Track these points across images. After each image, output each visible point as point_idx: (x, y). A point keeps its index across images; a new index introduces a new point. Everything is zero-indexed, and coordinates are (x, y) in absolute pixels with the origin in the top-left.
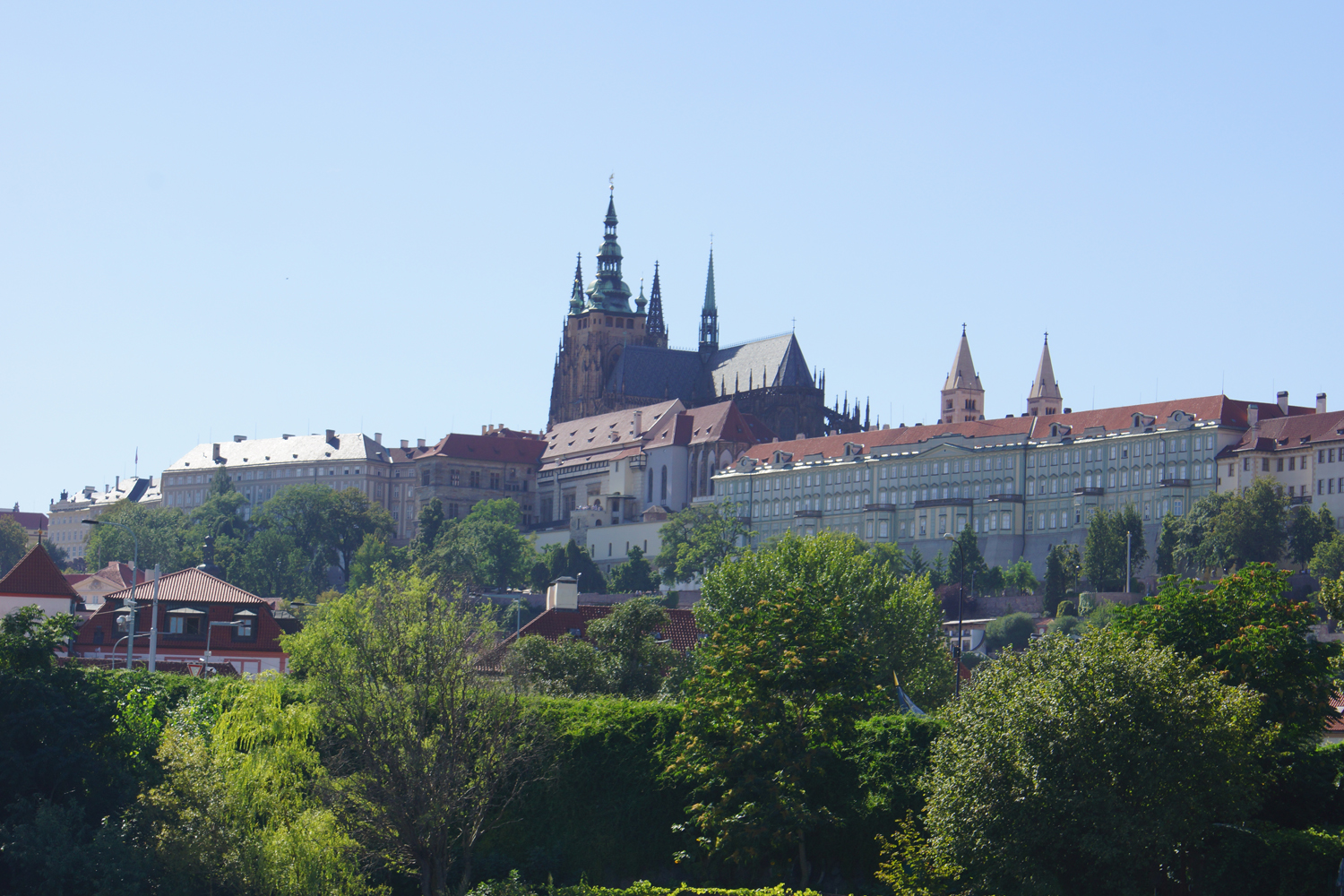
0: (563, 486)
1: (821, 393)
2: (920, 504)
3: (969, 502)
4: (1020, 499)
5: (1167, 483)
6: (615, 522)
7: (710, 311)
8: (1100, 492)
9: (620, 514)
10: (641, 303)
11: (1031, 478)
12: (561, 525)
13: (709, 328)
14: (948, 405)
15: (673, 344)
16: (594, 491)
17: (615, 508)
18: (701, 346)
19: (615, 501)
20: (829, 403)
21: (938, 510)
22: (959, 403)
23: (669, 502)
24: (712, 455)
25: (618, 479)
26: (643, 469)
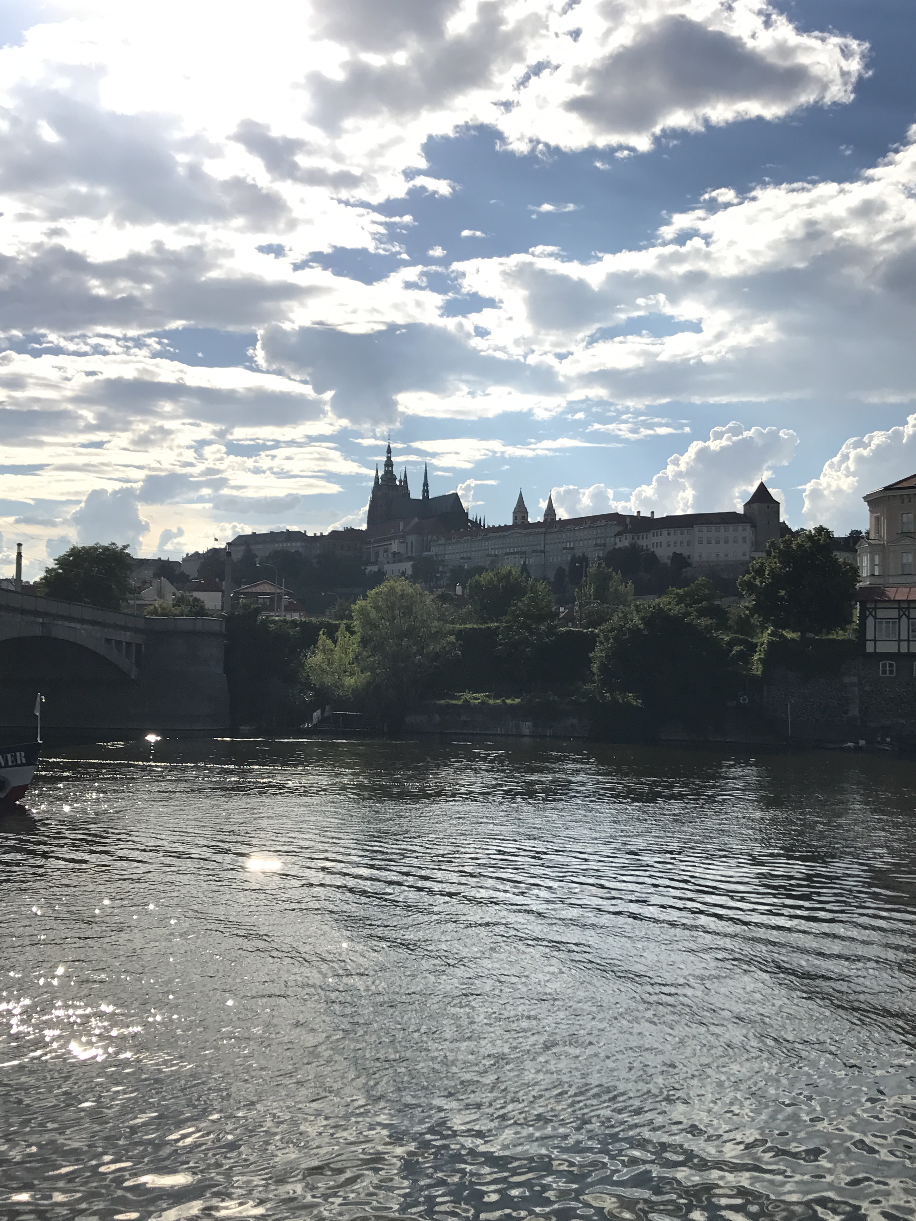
1: (467, 514)
2: (507, 554)
3: (524, 553)
4: (543, 551)
5: (596, 545)
6: (394, 562)
7: (426, 484)
8: (572, 549)
10: (400, 481)
11: (547, 544)
12: (375, 563)
13: (426, 491)
14: (515, 518)
15: (413, 496)
16: (386, 551)
18: (423, 496)
19: (394, 554)
20: (470, 518)
21: (513, 556)
22: (519, 516)
23: (414, 555)
24: (429, 537)
25: (395, 546)
26: (403, 542)
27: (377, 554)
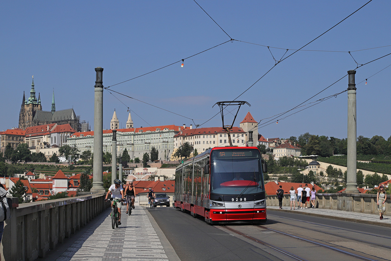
0: (32, 140)
3: (122, 145)
4: (133, 144)
5: (164, 142)
6: (46, 148)
8: (150, 143)
9: (46, 146)
11: (135, 140)
12: (34, 148)
13: (53, 107)
14: (112, 125)
16: (39, 141)
17: (45, 145)
18: (52, 110)
19: (45, 143)
22: (114, 124)
23: (56, 144)
24: (65, 135)
25: (45, 139)
26: (50, 137)
27: (33, 142)
